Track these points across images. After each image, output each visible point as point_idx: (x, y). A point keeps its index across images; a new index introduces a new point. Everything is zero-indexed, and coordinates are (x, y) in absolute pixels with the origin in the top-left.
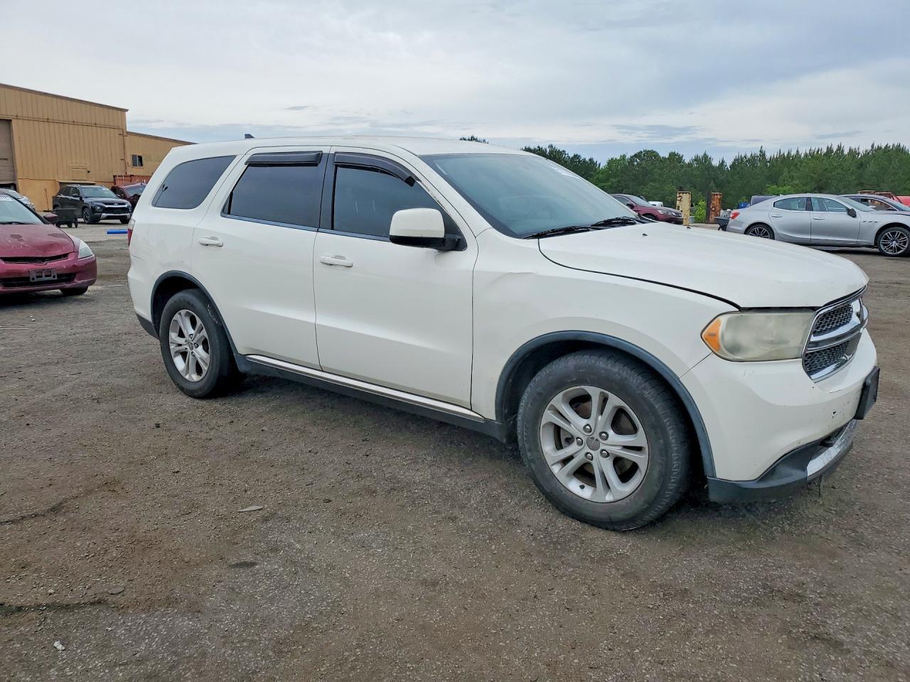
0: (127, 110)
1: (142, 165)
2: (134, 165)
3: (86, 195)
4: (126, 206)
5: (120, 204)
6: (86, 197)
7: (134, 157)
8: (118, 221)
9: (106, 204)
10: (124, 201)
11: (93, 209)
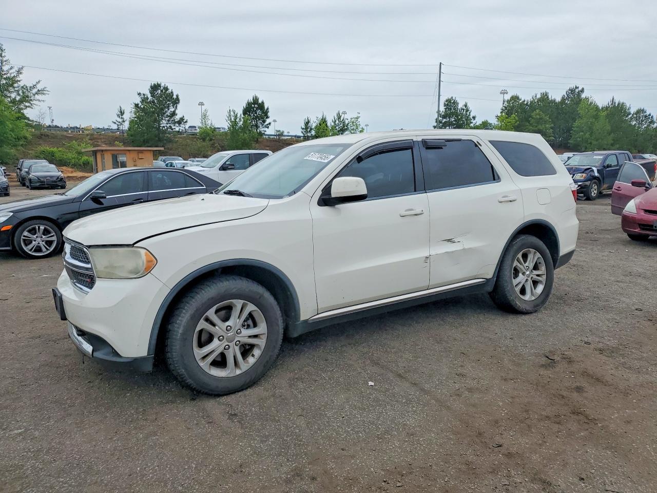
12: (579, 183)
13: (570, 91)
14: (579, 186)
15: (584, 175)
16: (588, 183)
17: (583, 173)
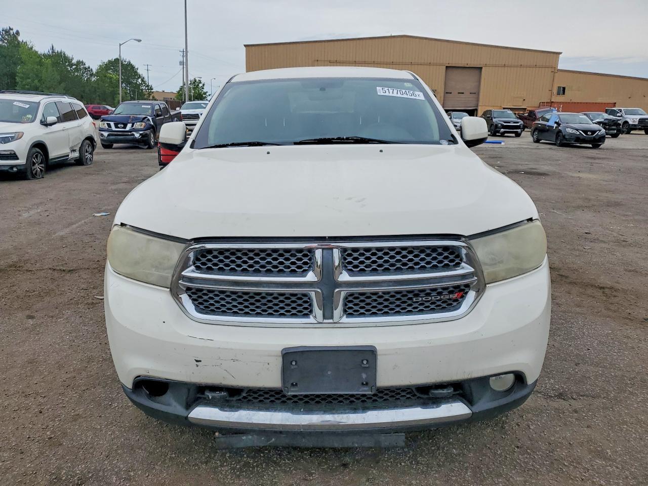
0: (560, 53)
1: (564, 94)
2: (559, 94)
3: (495, 116)
4: (518, 124)
5: (514, 123)
6: (495, 118)
7: (559, 88)
8: (514, 135)
9: (505, 122)
10: (519, 120)
11: (496, 125)
12: (141, 132)
13: (4, 32)
14: (141, 134)
15: (143, 124)
16: (148, 132)
17: (142, 122)
